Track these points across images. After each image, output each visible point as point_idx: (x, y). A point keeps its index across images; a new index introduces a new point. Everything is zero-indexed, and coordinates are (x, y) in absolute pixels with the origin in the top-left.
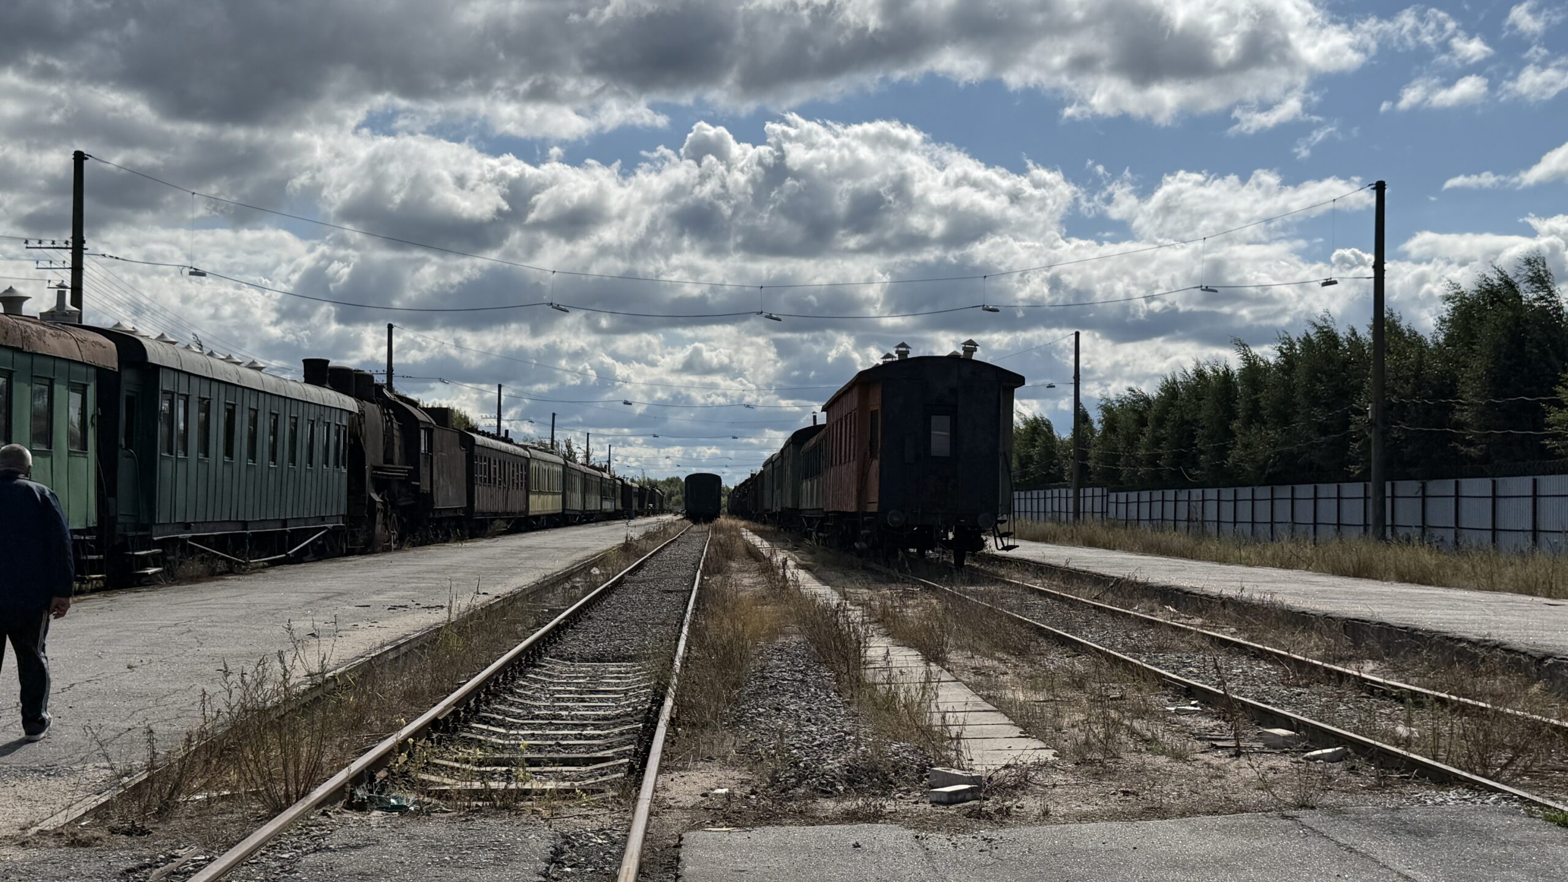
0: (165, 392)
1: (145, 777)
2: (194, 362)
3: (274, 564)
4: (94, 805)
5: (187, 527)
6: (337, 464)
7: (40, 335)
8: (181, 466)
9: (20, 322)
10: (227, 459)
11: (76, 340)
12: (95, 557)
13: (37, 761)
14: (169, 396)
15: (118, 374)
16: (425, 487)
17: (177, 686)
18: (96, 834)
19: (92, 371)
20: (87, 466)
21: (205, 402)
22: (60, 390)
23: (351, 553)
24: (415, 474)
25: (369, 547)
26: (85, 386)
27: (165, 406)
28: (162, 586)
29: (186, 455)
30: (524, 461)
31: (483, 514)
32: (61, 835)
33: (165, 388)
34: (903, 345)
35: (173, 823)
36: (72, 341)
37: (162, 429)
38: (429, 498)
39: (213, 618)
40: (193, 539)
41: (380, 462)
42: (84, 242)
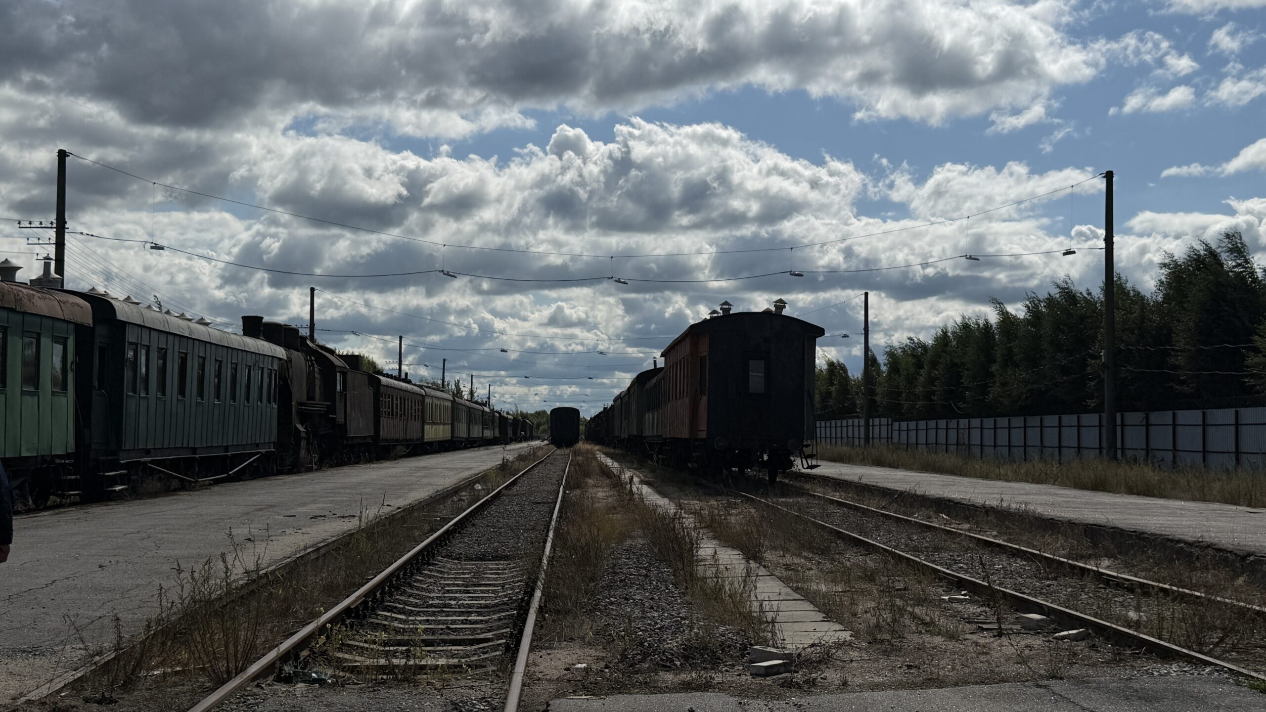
0: (131, 343)
1: (113, 656)
2: (154, 319)
3: (217, 482)
4: (71, 679)
5: (147, 452)
6: (269, 401)
7: (30, 298)
8: (143, 404)
9: (14, 287)
10: (180, 398)
11: (59, 302)
12: (73, 477)
13: (25, 643)
14: (134, 347)
15: (93, 329)
16: (340, 419)
17: (139, 581)
18: (73, 703)
19: (72, 327)
20: (67, 403)
21: (164, 351)
22: (45, 341)
23: (280, 473)
24: (332, 409)
25: (295, 468)
26: (66, 339)
27: (130, 354)
28: (127, 501)
29: (147, 394)
30: (420, 398)
31: (387, 441)
32: (44, 704)
33: (131, 340)
34: (726, 303)
35: (136, 693)
36: (56, 303)
37: (128, 374)
38: (344, 427)
39: (168, 526)
40: (152, 462)
41: (304, 399)
42: (65, 223)
